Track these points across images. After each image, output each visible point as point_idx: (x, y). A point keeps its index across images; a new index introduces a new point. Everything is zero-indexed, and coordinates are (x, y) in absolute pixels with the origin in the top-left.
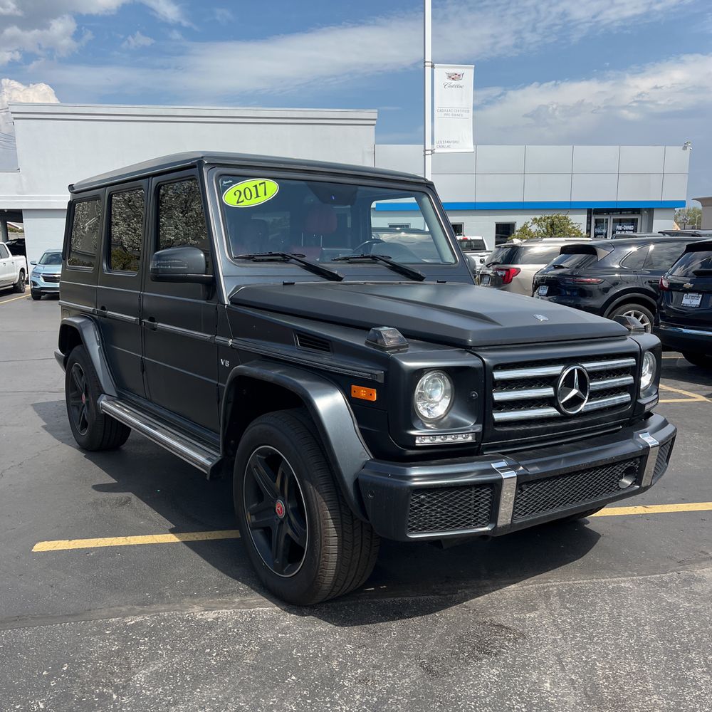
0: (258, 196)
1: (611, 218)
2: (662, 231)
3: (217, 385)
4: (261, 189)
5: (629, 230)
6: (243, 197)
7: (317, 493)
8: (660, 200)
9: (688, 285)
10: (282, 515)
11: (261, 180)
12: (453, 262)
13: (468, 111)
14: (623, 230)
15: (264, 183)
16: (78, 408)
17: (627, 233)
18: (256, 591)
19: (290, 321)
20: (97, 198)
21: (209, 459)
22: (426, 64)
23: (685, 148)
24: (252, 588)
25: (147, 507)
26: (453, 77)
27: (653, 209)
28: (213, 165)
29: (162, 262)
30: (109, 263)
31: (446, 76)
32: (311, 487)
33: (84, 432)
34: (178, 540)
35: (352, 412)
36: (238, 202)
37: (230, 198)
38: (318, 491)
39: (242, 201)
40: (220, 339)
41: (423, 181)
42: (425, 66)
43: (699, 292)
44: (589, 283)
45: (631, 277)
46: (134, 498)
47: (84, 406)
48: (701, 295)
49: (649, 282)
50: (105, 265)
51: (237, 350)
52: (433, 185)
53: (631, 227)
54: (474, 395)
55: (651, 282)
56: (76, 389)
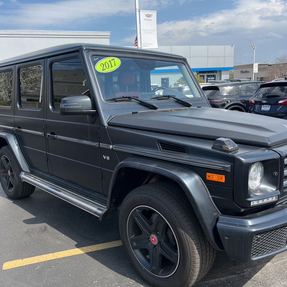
0: (112, 67)
1: (205, 75)
2: (226, 79)
3: (101, 169)
4: (113, 62)
5: (212, 80)
6: (105, 67)
7: (187, 235)
8: (224, 67)
9: (264, 102)
10: (156, 243)
11: (112, 58)
12: (200, 97)
13: (155, 31)
14: (210, 79)
15: (114, 59)
16: (6, 178)
17: (212, 81)
18: (140, 283)
19: (150, 134)
20: (10, 70)
21: (99, 209)
22: (137, 10)
23: (232, 46)
24: (137, 282)
25: (57, 232)
26: (148, 16)
27: (221, 71)
28: (88, 50)
29: (67, 104)
30: (20, 104)
31: (145, 16)
32: (183, 232)
33: (11, 190)
34: (82, 252)
35: (207, 189)
36: (103, 70)
37: (99, 67)
38: (187, 234)
39: (105, 69)
40: (102, 145)
41: (182, 58)
42: (136, 11)
43: (269, 104)
44: (217, 102)
45: (233, 99)
46: (48, 227)
47: (9, 176)
48: (270, 106)
49: (241, 101)
50: (18, 105)
51: (116, 151)
52: (186, 59)
53: (213, 78)
54: (276, 174)
55: (242, 101)
56: (4, 168)
